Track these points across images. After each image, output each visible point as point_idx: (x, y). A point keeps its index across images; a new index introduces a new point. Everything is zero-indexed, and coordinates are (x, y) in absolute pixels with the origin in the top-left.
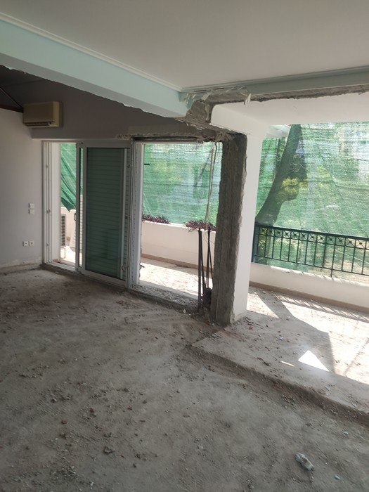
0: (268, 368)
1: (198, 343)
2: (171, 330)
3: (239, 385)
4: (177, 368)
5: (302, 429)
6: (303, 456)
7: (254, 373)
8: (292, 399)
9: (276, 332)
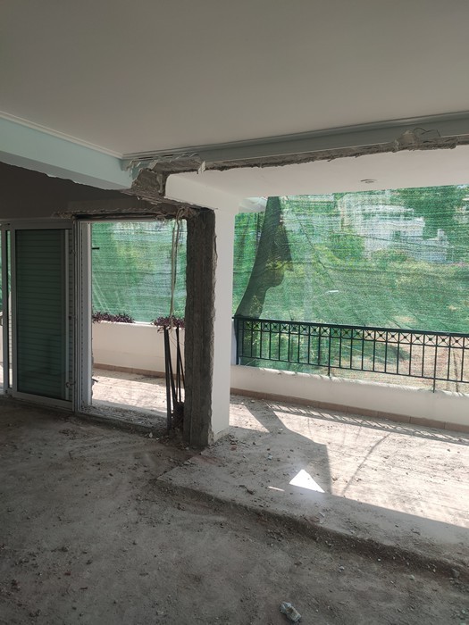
0: (252, 497)
1: (166, 475)
2: (131, 461)
3: (216, 523)
4: (137, 512)
5: (290, 571)
6: (289, 605)
7: (235, 505)
8: (279, 534)
9: (264, 451)
